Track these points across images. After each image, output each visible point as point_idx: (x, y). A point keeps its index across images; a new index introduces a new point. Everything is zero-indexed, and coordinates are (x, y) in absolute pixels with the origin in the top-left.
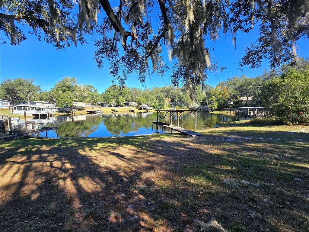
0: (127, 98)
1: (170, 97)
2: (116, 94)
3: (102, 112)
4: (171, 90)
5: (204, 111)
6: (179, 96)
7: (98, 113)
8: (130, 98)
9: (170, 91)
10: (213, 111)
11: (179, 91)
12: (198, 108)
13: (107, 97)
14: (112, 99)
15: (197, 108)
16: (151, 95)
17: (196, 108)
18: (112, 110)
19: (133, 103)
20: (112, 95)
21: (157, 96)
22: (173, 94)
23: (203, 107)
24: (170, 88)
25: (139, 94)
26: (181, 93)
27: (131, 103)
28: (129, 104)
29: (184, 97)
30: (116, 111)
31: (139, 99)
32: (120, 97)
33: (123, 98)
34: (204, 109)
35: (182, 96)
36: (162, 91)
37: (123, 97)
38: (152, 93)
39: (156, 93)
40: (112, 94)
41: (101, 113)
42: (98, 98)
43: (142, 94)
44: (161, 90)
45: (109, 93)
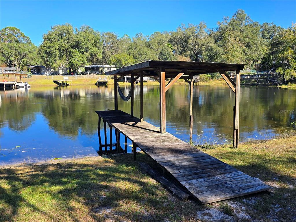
0: (92, 55)
1: (188, 53)
2: (67, 46)
3: (28, 85)
4: (192, 38)
5: (264, 85)
6: (209, 50)
7: (18, 87)
8: (100, 57)
9: (190, 41)
10: (286, 83)
11: (210, 39)
12: (251, 78)
13: (46, 52)
14: (57, 58)
15: (249, 77)
16: (146, 50)
17: (246, 77)
18: (55, 82)
19: (108, 68)
20: (57, 47)
21: (160, 51)
22: (197, 47)
23: (264, 75)
24: (189, 34)
25: (121, 47)
26: (213, 45)
27: (104, 68)
28: (100, 69)
29: (221, 51)
30: (64, 84)
31: (118, 56)
32: (76, 52)
33: (81, 55)
34: (266, 79)
35: (214, 50)
36: (170, 41)
37: (83, 53)
38: (149, 46)
39: (159, 44)
40: (56, 45)
41: (26, 88)
42: (30, 55)
43: (126, 46)
44: (169, 37)
45: (50, 44)
